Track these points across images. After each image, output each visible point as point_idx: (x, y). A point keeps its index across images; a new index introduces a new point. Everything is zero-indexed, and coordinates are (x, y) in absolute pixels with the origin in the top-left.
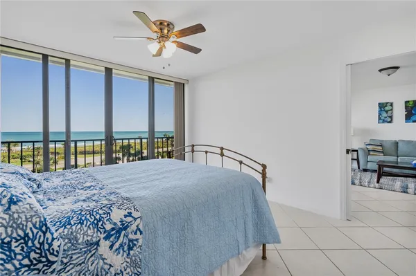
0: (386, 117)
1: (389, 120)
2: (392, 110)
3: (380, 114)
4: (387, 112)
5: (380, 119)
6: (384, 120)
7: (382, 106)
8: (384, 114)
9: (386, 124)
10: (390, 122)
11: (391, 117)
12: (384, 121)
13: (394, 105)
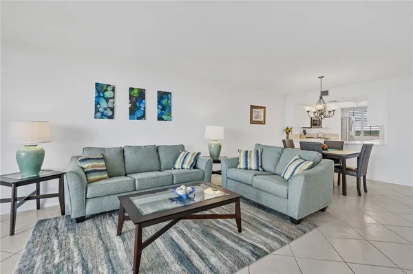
0: (105, 109)
1: (110, 113)
2: (113, 98)
3: (97, 103)
4: (107, 100)
5: (97, 111)
6: (102, 113)
7: (101, 89)
8: (103, 104)
9: (106, 120)
10: (111, 117)
11: (112, 109)
12: (103, 116)
13: (117, 90)
